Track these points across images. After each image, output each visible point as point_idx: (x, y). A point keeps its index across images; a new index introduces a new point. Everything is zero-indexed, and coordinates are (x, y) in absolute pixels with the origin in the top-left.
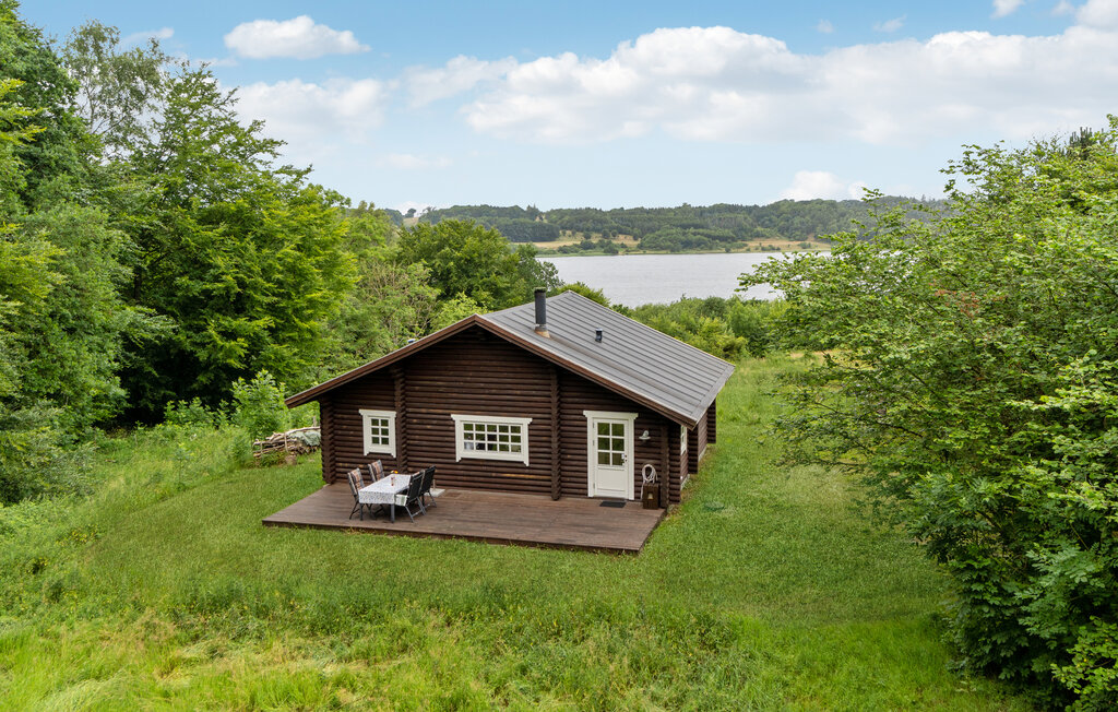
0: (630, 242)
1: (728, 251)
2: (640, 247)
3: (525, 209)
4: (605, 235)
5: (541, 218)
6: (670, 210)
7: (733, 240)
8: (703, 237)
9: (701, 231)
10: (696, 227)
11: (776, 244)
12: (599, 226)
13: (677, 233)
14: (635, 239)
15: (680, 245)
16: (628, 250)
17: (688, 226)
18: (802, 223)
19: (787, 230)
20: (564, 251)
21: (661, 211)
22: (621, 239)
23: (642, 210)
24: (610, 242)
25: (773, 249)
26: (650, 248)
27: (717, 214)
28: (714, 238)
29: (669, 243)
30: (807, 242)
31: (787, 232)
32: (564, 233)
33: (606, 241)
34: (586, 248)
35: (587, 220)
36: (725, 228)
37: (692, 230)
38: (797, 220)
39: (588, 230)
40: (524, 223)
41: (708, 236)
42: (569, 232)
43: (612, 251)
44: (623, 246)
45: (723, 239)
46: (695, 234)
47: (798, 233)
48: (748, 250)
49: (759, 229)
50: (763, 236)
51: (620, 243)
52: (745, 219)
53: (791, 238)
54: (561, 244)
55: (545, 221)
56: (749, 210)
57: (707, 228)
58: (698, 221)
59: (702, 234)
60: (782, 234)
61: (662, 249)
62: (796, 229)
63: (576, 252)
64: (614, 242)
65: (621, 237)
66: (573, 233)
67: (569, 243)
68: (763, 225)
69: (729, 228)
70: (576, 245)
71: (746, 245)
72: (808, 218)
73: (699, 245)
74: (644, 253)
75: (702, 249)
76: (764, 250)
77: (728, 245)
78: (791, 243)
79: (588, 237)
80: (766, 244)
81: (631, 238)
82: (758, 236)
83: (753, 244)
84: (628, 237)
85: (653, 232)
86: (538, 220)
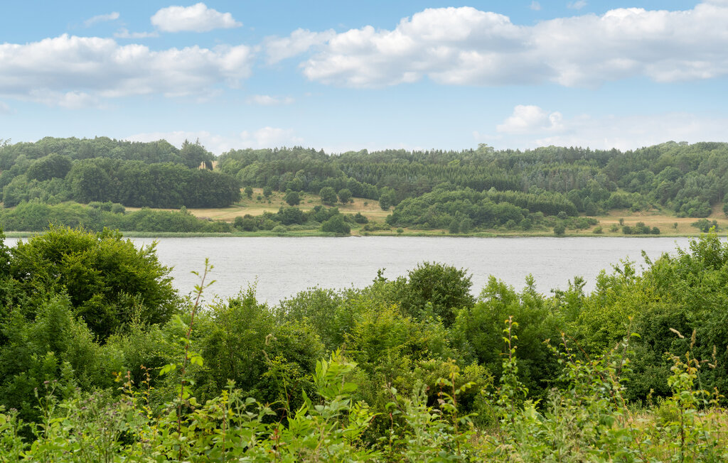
0: (374, 212)
1: (560, 233)
2: (393, 221)
3: (179, 147)
4: (328, 200)
5: (209, 166)
6: (452, 155)
7: (570, 212)
8: (511, 206)
9: (509, 193)
10: (501, 186)
11: (651, 221)
12: (315, 182)
13: (463, 197)
14: (385, 208)
15: (466, 219)
16: (366, 226)
17: (486, 186)
18: (699, 183)
19: (673, 196)
20: (247, 227)
21: (434, 157)
22: (359, 207)
23: (401, 155)
24: (336, 212)
25: (645, 231)
26: (409, 223)
27: (540, 165)
28: (535, 208)
29: (447, 216)
30: (711, 219)
31: (669, 199)
32: (249, 193)
33: (327, 208)
34: (290, 222)
35: (293, 168)
36: (554, 189)
37: (492, 192)
38: (691, 179)
39: (294, 188)
40: (173, 172)
41: (524, 204)
42: (258, 191)
43: (339, 228)
44: (361, 220)
45: (550, 210)
46: (497, 200)
47: (695, 202)
48: (599, 232)
49: (620, 193)
50: (627, 206)
51: (354, 213)
52: (594, 173)
53: (680, 211)
54: (242, 213)
55: (216, 170)
56: (602, 159)
57: (521, 190)
58: (505, 176)
59: (511, 200)
60: (664, 203)
61: (433, 226)
62: (689, 195)
63: (270, 228)
64: (344, 212)
65: (358, 202)
66: (267, 194)
67: (257, 212)
68: (625, 186)
69: (563, 191)
70: (269, 216)
71: (594, 223)
72: (710, 174)
73: (503, 222)
74: (400, 234)
75: (510, 227)
76: (628, 231)
77: (559, 222)
78: (681, 221)
79: (294, 201)
80: (632, 221)
81: (377, 204)
82: (619, 205)
83: (606, 222)
84: (372, 203)
85: (419, 194)
86: (203, 166)
